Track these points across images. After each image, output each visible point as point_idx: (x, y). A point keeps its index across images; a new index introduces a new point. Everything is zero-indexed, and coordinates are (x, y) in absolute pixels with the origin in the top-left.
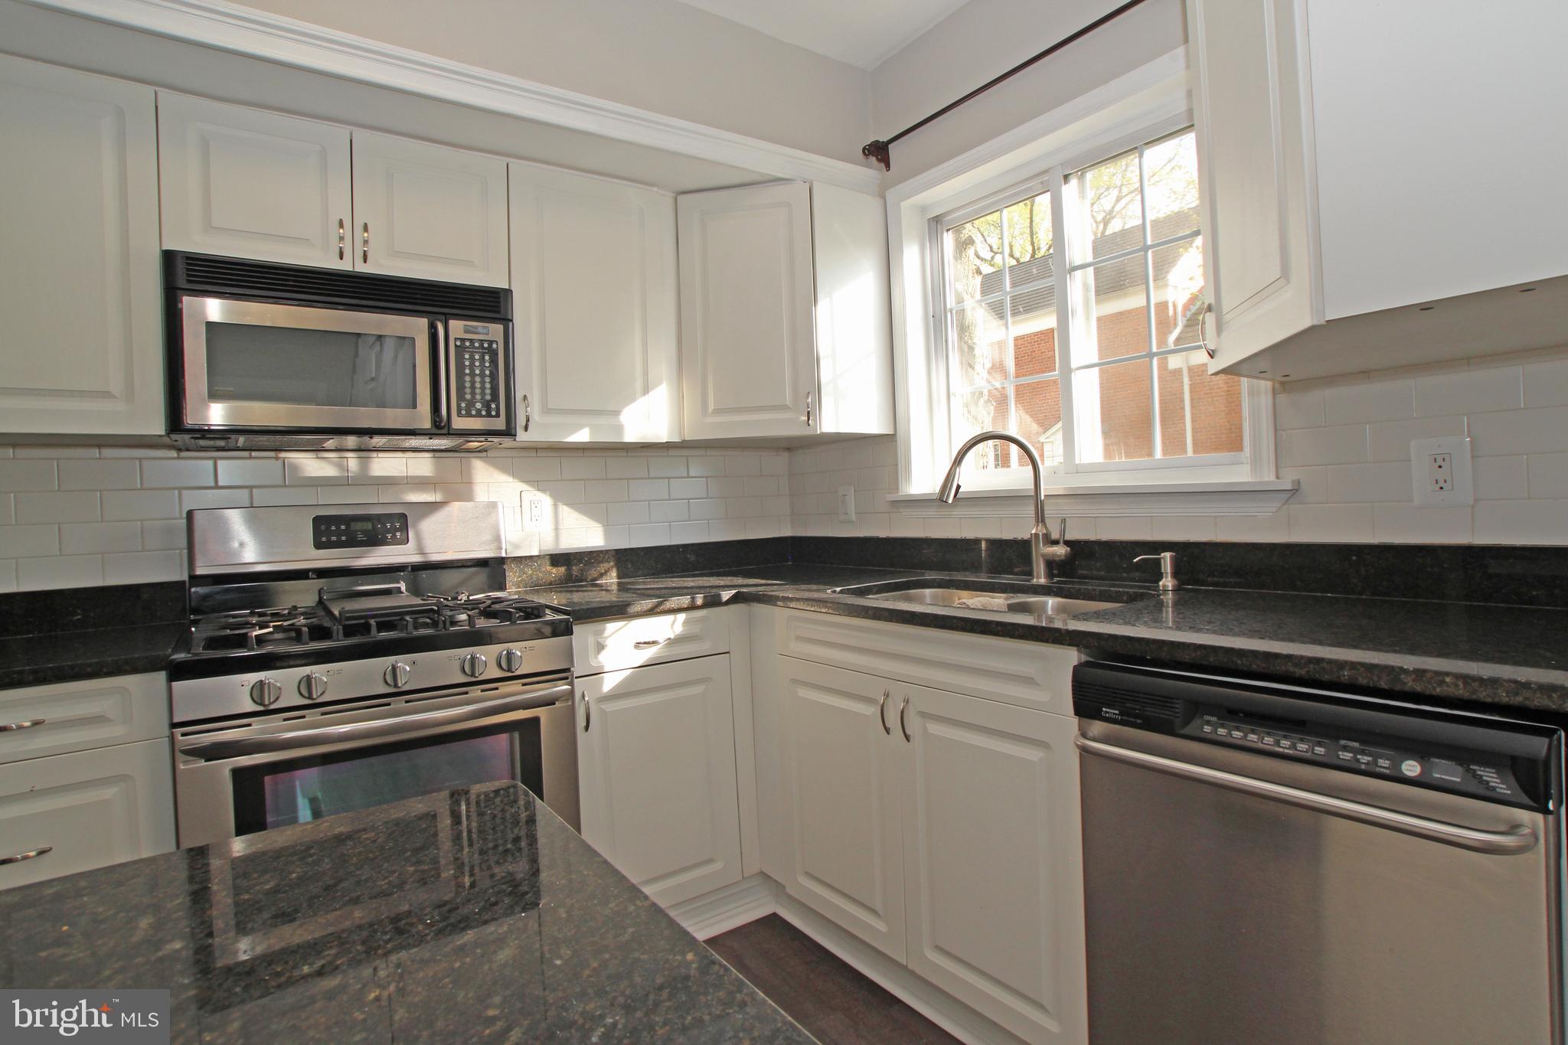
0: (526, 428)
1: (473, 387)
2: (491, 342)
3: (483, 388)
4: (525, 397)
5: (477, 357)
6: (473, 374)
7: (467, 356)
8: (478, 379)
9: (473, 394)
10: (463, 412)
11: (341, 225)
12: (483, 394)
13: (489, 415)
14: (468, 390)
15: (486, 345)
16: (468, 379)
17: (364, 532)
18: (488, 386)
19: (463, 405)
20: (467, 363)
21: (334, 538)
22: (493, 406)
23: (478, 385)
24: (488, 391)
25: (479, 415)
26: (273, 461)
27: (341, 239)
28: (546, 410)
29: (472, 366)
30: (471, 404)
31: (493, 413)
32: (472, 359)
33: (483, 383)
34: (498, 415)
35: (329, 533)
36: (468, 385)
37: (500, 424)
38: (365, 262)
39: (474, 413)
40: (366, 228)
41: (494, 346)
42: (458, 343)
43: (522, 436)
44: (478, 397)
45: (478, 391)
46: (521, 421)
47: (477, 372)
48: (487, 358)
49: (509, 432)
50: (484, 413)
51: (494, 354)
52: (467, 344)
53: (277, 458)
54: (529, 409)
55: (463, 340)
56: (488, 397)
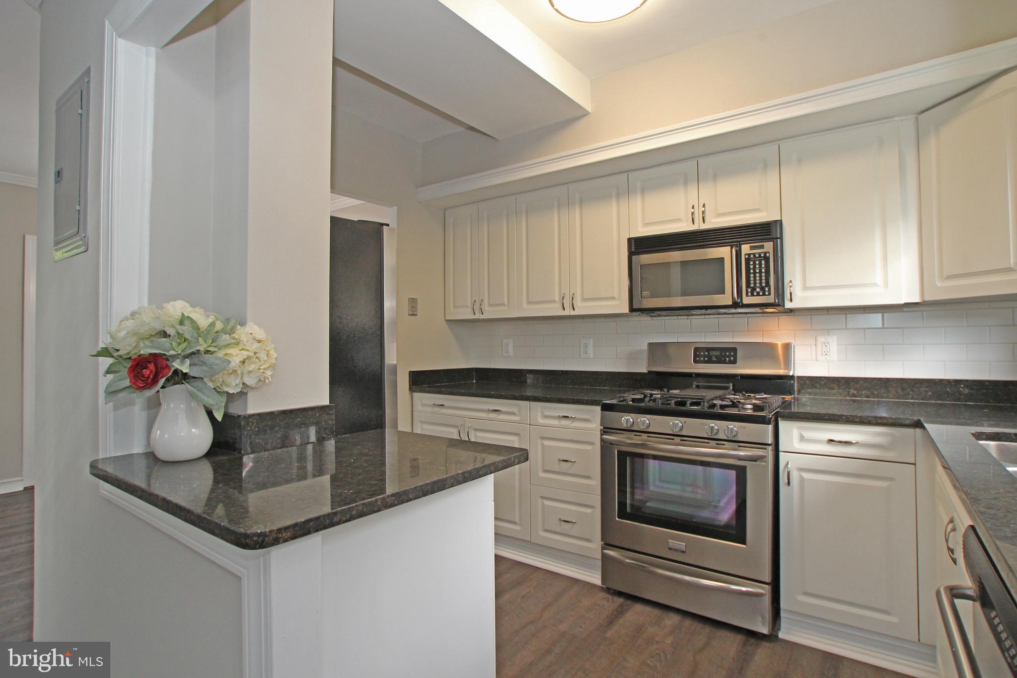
0: (791, 300)
1: (755, 280)
2: (765, 253)
3: (761, 280)
4: (791, 281)
5: (757, 263)
6: (755, 273)
7: (752, 263)
8: (758, 275)
9: (755, 283)
10: (749, 294)
11: (693, 207)
12: (761, 283)
13: (764, 294)
14: (752, 282)
15: (762, 255)
16: (752, 275)
17: (716, 357)
18: (763, 278)
19: (749, 290)
20: (752, 267)
21: (702, 359)
22: (767, 289)
23: (758, 278)
24: (764, 281)
25: (758, 294)
27: (693, 213)
28: (805, 288)
29: (754, 268)
30: (754, 289)
31: (767, 293)
32: (754, 264)
33: (761, 276)
34: (769, 294)
35: (700, 356)
36: (752, 279)
37: (771, 299)
38: (704, 223)
39: (755, 294)
40: (704, 206)
41: (768, 255)
42: (747, 257)
43: (788, 305)
44: (758, 285)
45: (758, 282)
46: (787, 296)
47: (757, 271)
48: (763, 262)
49: (778, 304)
50: (761, 294)
51: (767, 259)
52: (752, 256)
53: (688, 319)
54: (792, 288)
55: (749, 255)
56: (764, 285)
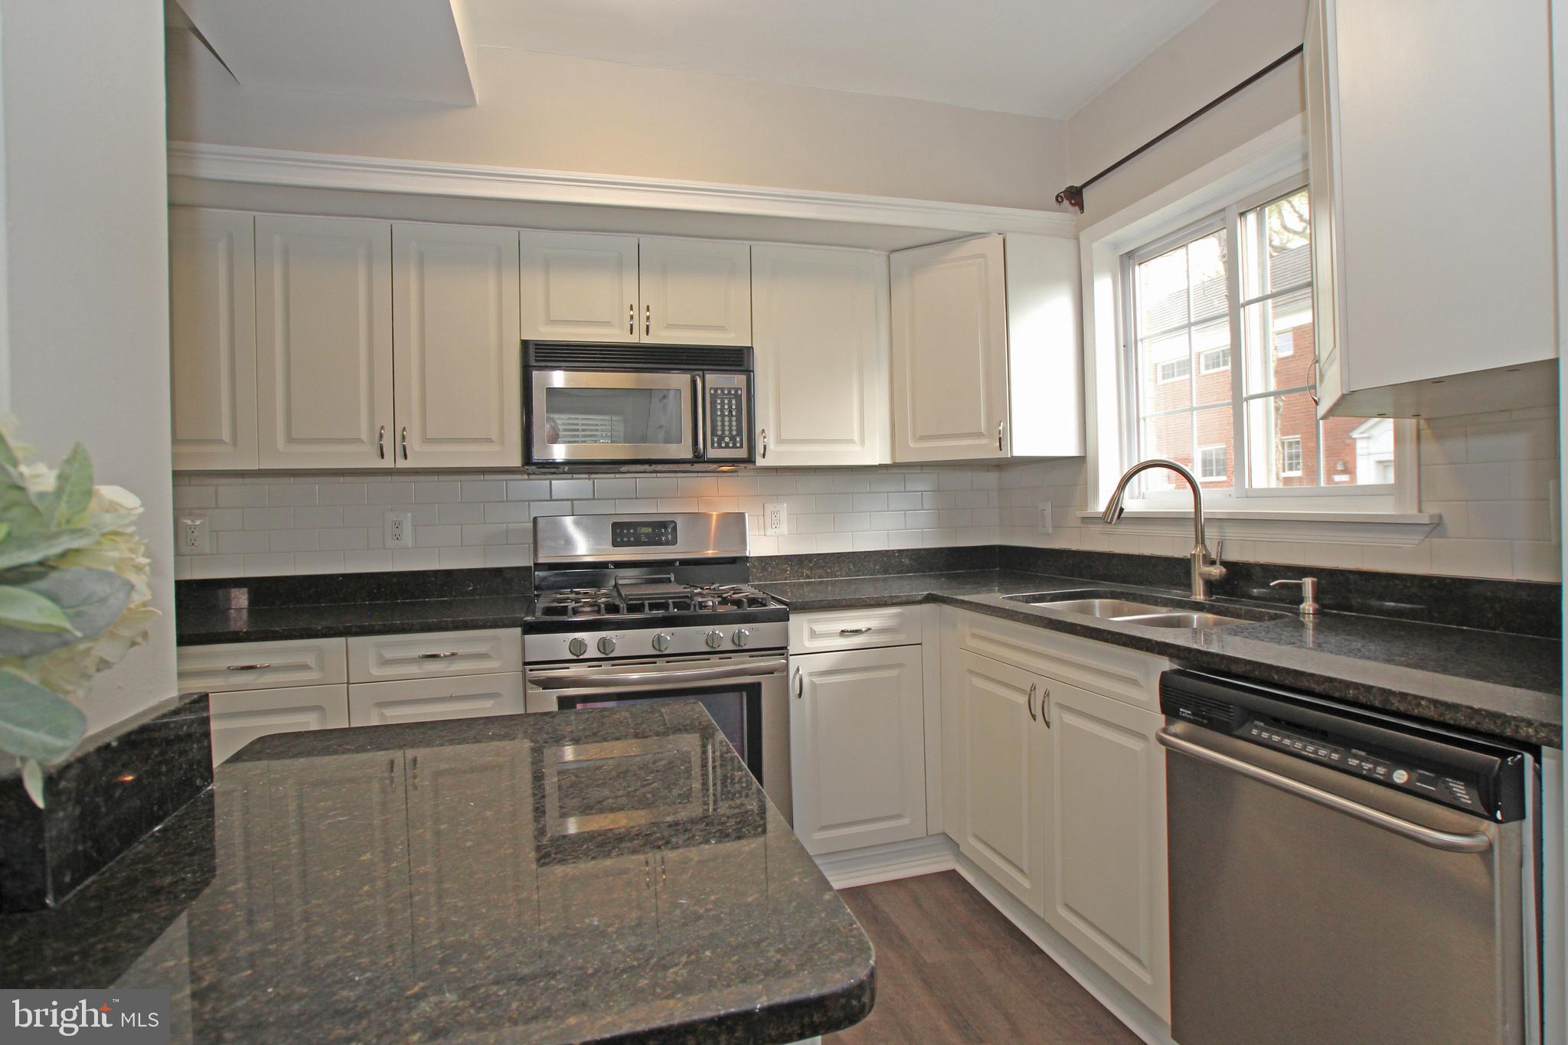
0: (764, 456)
1: (723, 425)
2: (736, 390)
3: (730, 426)
4: (763, 431)
5: (726, 402)
6: (723, 415)
7: (719, 401)
8: (727, 419)
9: (723, 430)
10: (716, 445)
11: (631, 309)
12: (731, 430)
13: (734, 447)
14: (719, 428)
15: (733, 392)
16: (719, 419)
17: (647, 535)
18: (734, 423)
19: (716, 439)
20: (719, 407)
21: (625, 539)
22: (738, 439)
23: (727, 423)
24: (734, 428)
25: (727, 446)
26: (587, 481)
27: (632, 317)
28: (780, 441)
29: (722, 410)
30: (721, 438)
31: (738, 445)
32: (723, 404)
33: (730, 421)
34: (741, 446)
35: (622, 535)
36: (719, 423)
37: (742, 453)
38: (647, 334)
39: (723, 445)
40: (648, 309)
41: (739, 392)
42: (712, 392)
43: (760, 462)
44: (727, 433)
45: (727, 428)
46: (760, 449)
47: (726, 413)
48: (734, 402)
49: (750, 460)
50: (731, 445)
51: (738, 398)
52: (719, 392)
53: (589, 479)
54: (766, 440)
55: (716, 390)
56: (734, 433)
